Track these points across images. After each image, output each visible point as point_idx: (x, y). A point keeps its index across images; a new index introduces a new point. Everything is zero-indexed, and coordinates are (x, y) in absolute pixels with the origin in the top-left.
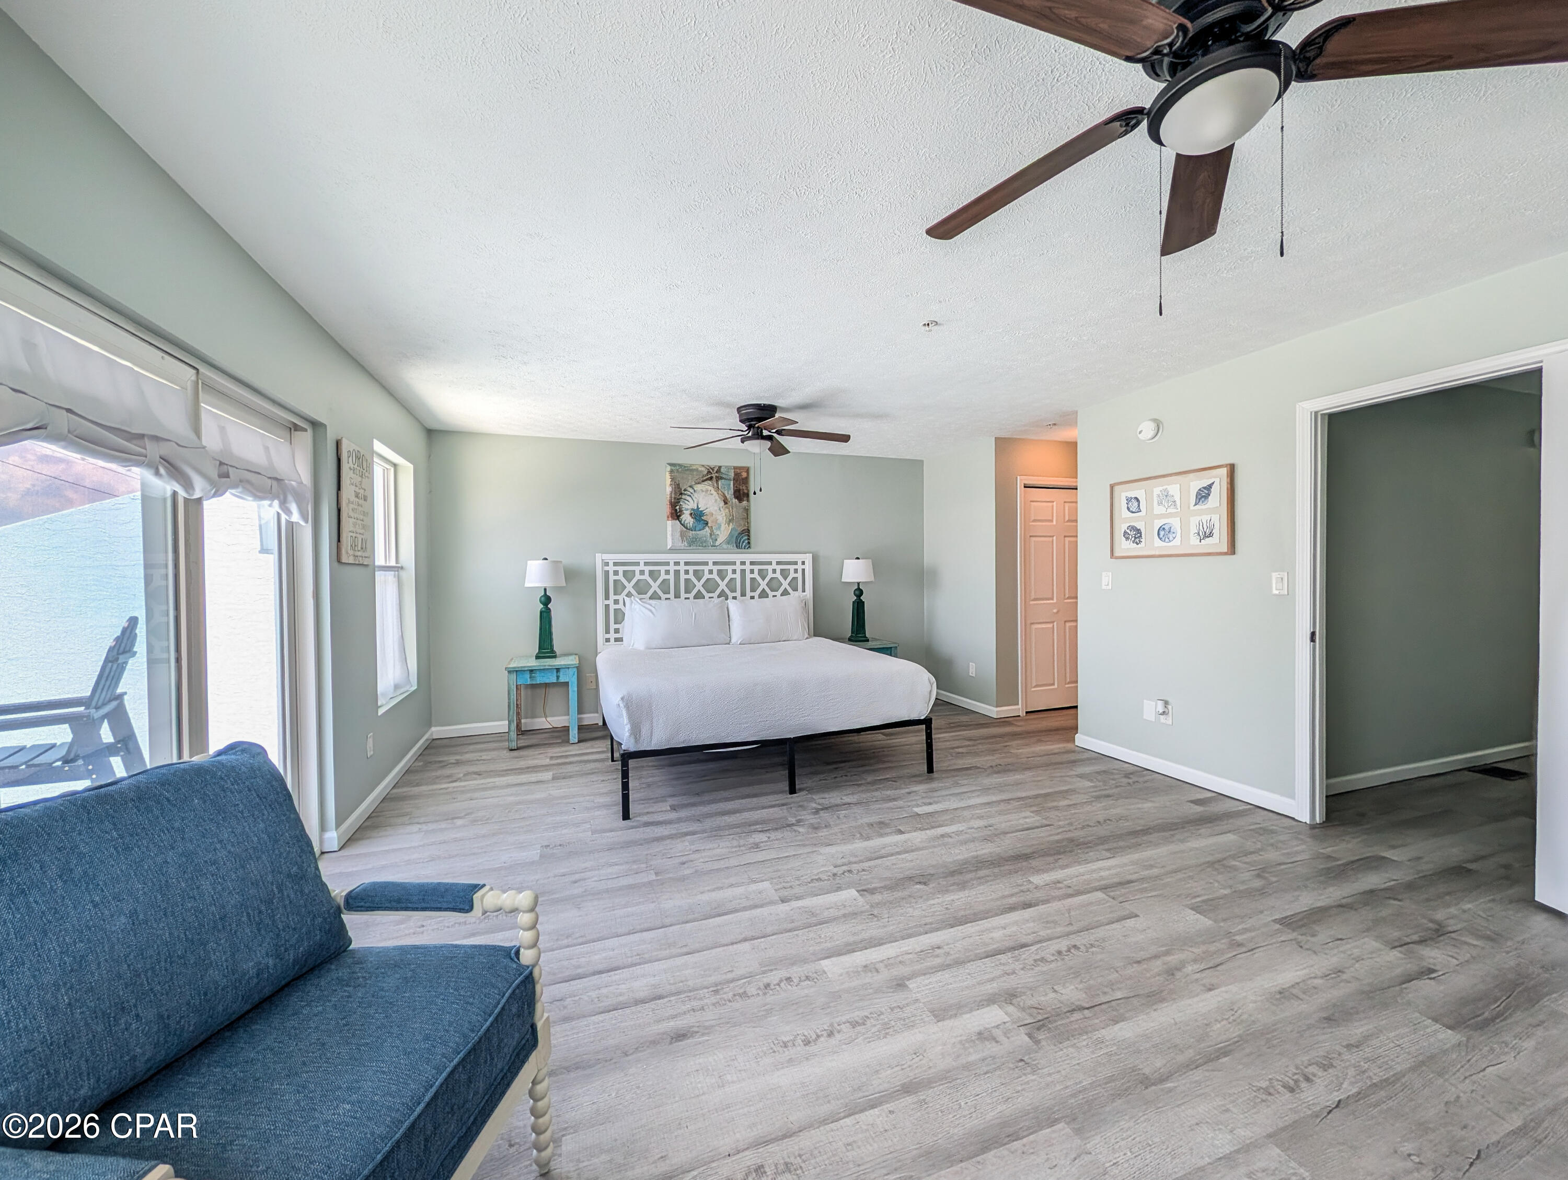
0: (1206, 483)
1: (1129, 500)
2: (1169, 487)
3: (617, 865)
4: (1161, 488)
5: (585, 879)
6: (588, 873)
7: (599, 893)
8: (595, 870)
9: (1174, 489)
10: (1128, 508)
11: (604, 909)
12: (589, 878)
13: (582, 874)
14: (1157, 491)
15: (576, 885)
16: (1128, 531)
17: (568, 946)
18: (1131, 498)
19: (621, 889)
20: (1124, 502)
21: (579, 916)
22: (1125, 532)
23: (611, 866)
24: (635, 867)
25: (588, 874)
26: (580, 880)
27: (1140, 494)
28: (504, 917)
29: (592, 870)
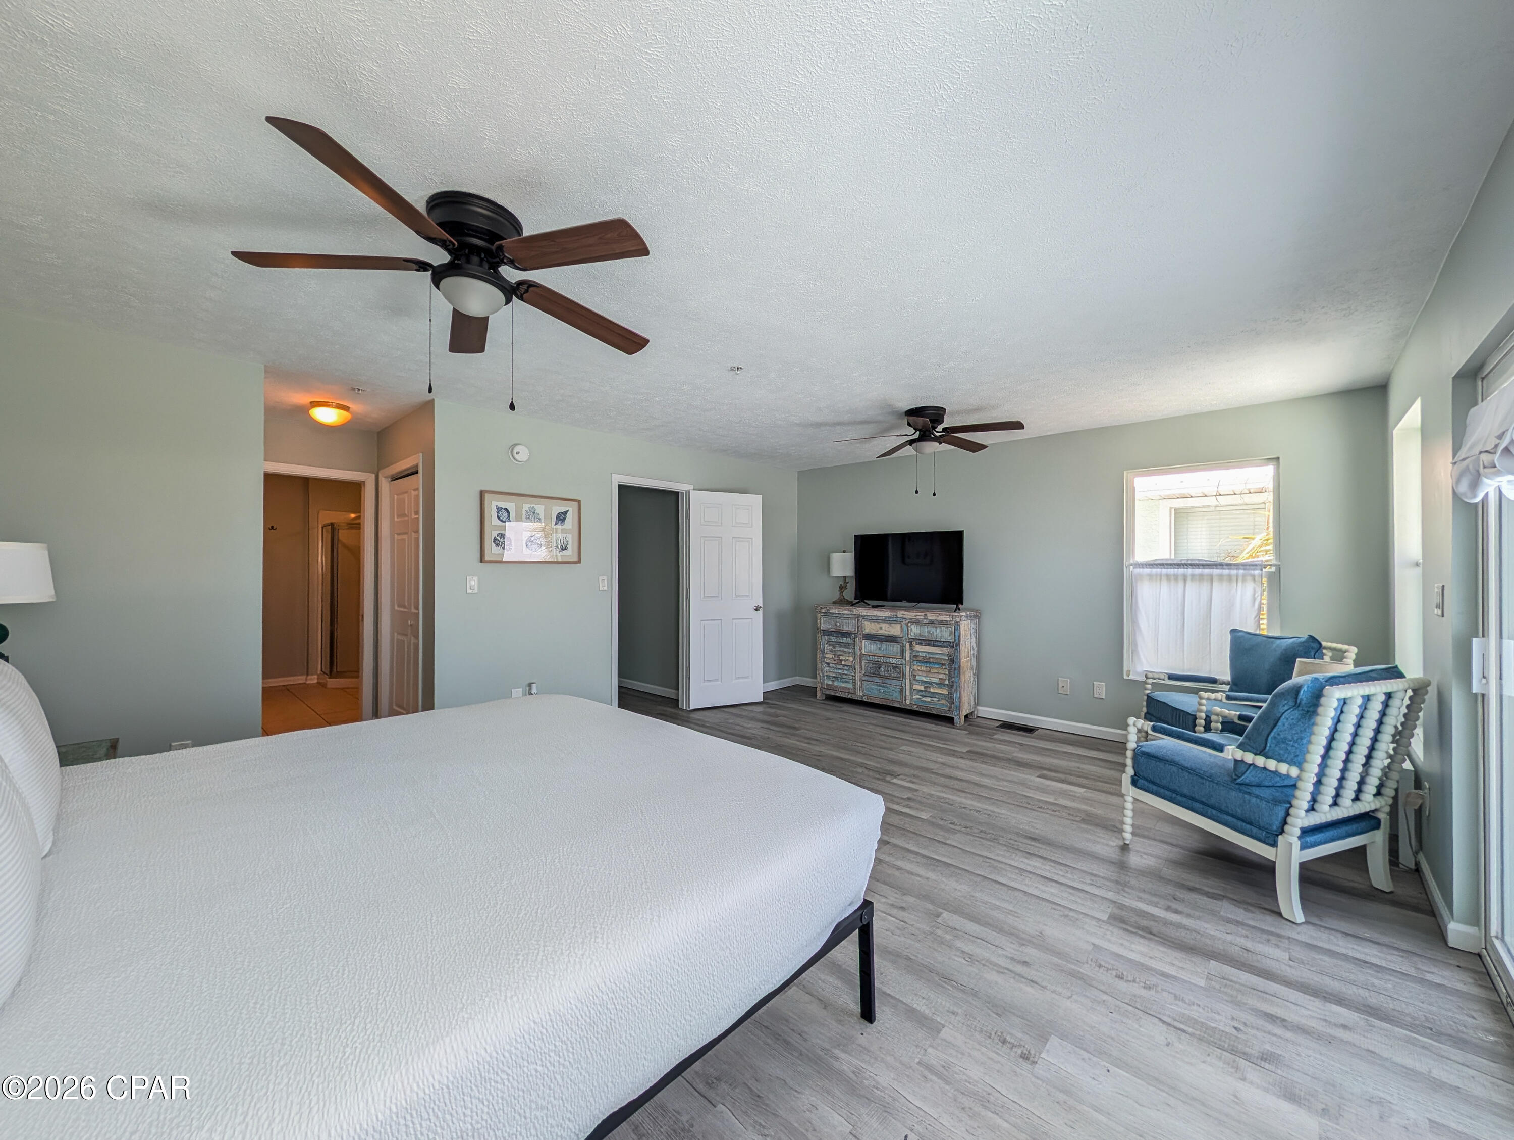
0: (563, 510)
1: (499, 510)
2: (536, 507)
3: (963, 952)
4: (530, 506)
5: (1012, 959)
6: (1003, 964)
7: (1011, 934)
8: (991, 963)
9: (540, 509)
10: (498, 517)
11: (1018, 917)
12: (1007, 957)
13: (1011, 967)
14: (526, 507)
15: (1027, 959)
16: (498, 538)
17: (1071, 909)
18: (502, 508)
19: (986, 925)
20: (494, 511)
21: (1046, 925)
22: (495, 539)
23: (970, 956)
24: (948, 937)
25: (1003, 962)
26: (1019, 962)
27: (511, 507)
28: (1125, 974)
29: (996, 965)
